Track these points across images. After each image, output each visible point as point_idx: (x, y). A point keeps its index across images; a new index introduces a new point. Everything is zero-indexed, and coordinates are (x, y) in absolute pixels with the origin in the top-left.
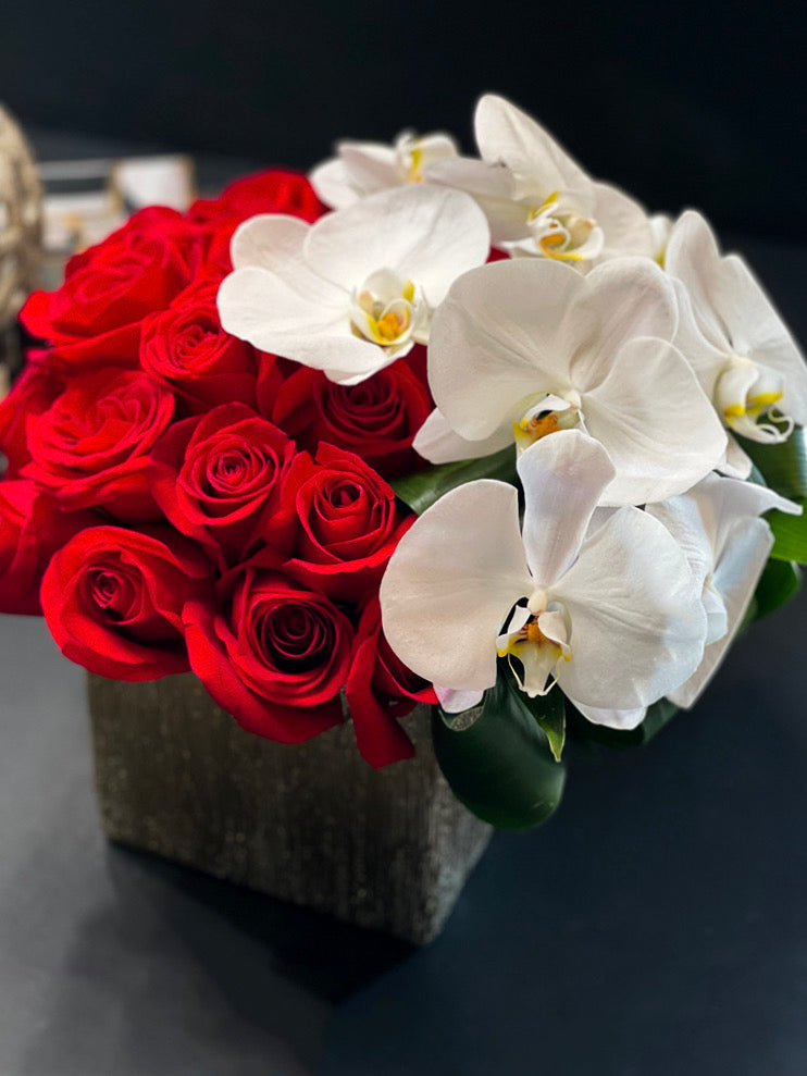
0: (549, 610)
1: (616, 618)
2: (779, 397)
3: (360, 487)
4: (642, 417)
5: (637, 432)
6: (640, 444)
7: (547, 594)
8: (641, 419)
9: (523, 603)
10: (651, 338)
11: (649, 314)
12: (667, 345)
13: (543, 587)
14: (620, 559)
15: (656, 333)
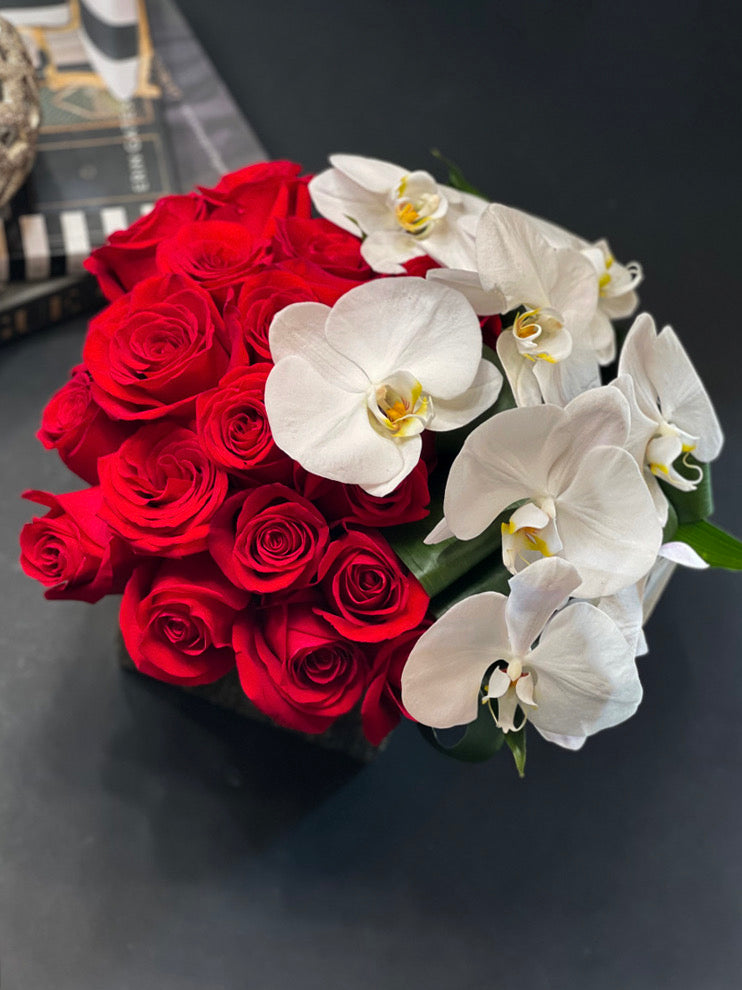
0: (522, 675)
1: (574, 685)
2: (693, 447)
3: (383, 576)
4: (597, 507)
5: (594, 521)
6: (594, 529)
7: (522, 663)
8: (596, 510)
9: (503, 665)
10: (610, 447)
11: (609, 431)
12: (621, 449)
13: (520, 657)
14: (581, 643)
15: (613, 442)
